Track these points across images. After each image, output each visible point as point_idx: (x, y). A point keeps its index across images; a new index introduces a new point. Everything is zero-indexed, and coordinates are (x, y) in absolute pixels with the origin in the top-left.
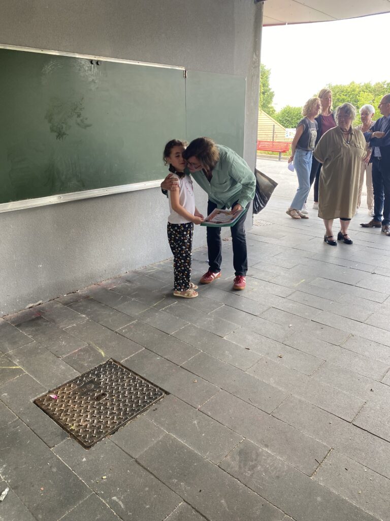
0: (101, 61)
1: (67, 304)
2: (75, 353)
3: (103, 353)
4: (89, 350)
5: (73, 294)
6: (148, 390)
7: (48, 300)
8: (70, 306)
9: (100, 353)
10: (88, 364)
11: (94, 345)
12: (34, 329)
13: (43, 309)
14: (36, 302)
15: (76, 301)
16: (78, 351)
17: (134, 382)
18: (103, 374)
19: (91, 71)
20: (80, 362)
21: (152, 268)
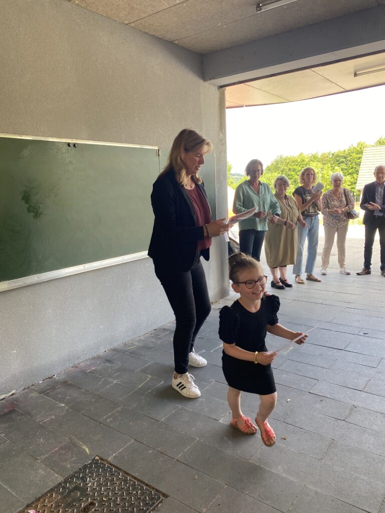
0: (78, 144)
1: (43, 392)
2: (56, 452)
3: (87, 450)
4: (71, 447)
5: (49, 379)
6: (142, 494)
7: (23, 388)
8: (47, 394)
9: (84, 450)
10: (71, 465)
11: (76, 440)
12: (6, 425)
13: (17, 400)
14: (9, 392)
15: (53, 388)
16: (59, 449)
17: (125, 484)
18: (90, 477)
19: (68, 153)
20: (61, 463)
21: (132, 345)
